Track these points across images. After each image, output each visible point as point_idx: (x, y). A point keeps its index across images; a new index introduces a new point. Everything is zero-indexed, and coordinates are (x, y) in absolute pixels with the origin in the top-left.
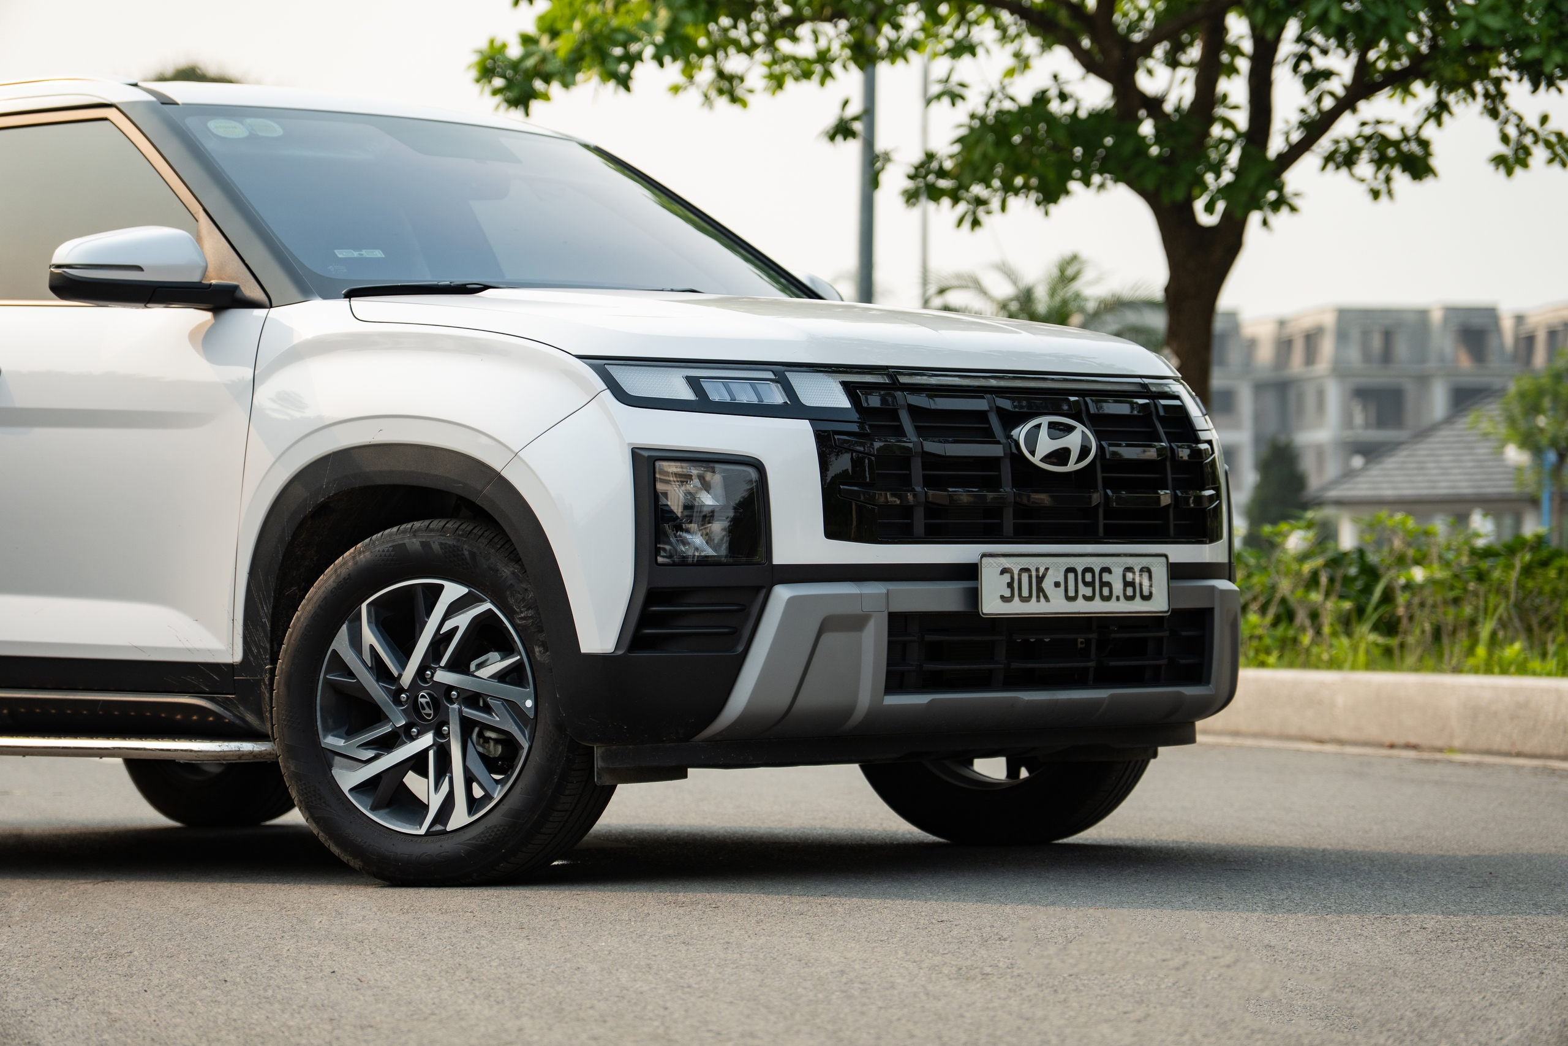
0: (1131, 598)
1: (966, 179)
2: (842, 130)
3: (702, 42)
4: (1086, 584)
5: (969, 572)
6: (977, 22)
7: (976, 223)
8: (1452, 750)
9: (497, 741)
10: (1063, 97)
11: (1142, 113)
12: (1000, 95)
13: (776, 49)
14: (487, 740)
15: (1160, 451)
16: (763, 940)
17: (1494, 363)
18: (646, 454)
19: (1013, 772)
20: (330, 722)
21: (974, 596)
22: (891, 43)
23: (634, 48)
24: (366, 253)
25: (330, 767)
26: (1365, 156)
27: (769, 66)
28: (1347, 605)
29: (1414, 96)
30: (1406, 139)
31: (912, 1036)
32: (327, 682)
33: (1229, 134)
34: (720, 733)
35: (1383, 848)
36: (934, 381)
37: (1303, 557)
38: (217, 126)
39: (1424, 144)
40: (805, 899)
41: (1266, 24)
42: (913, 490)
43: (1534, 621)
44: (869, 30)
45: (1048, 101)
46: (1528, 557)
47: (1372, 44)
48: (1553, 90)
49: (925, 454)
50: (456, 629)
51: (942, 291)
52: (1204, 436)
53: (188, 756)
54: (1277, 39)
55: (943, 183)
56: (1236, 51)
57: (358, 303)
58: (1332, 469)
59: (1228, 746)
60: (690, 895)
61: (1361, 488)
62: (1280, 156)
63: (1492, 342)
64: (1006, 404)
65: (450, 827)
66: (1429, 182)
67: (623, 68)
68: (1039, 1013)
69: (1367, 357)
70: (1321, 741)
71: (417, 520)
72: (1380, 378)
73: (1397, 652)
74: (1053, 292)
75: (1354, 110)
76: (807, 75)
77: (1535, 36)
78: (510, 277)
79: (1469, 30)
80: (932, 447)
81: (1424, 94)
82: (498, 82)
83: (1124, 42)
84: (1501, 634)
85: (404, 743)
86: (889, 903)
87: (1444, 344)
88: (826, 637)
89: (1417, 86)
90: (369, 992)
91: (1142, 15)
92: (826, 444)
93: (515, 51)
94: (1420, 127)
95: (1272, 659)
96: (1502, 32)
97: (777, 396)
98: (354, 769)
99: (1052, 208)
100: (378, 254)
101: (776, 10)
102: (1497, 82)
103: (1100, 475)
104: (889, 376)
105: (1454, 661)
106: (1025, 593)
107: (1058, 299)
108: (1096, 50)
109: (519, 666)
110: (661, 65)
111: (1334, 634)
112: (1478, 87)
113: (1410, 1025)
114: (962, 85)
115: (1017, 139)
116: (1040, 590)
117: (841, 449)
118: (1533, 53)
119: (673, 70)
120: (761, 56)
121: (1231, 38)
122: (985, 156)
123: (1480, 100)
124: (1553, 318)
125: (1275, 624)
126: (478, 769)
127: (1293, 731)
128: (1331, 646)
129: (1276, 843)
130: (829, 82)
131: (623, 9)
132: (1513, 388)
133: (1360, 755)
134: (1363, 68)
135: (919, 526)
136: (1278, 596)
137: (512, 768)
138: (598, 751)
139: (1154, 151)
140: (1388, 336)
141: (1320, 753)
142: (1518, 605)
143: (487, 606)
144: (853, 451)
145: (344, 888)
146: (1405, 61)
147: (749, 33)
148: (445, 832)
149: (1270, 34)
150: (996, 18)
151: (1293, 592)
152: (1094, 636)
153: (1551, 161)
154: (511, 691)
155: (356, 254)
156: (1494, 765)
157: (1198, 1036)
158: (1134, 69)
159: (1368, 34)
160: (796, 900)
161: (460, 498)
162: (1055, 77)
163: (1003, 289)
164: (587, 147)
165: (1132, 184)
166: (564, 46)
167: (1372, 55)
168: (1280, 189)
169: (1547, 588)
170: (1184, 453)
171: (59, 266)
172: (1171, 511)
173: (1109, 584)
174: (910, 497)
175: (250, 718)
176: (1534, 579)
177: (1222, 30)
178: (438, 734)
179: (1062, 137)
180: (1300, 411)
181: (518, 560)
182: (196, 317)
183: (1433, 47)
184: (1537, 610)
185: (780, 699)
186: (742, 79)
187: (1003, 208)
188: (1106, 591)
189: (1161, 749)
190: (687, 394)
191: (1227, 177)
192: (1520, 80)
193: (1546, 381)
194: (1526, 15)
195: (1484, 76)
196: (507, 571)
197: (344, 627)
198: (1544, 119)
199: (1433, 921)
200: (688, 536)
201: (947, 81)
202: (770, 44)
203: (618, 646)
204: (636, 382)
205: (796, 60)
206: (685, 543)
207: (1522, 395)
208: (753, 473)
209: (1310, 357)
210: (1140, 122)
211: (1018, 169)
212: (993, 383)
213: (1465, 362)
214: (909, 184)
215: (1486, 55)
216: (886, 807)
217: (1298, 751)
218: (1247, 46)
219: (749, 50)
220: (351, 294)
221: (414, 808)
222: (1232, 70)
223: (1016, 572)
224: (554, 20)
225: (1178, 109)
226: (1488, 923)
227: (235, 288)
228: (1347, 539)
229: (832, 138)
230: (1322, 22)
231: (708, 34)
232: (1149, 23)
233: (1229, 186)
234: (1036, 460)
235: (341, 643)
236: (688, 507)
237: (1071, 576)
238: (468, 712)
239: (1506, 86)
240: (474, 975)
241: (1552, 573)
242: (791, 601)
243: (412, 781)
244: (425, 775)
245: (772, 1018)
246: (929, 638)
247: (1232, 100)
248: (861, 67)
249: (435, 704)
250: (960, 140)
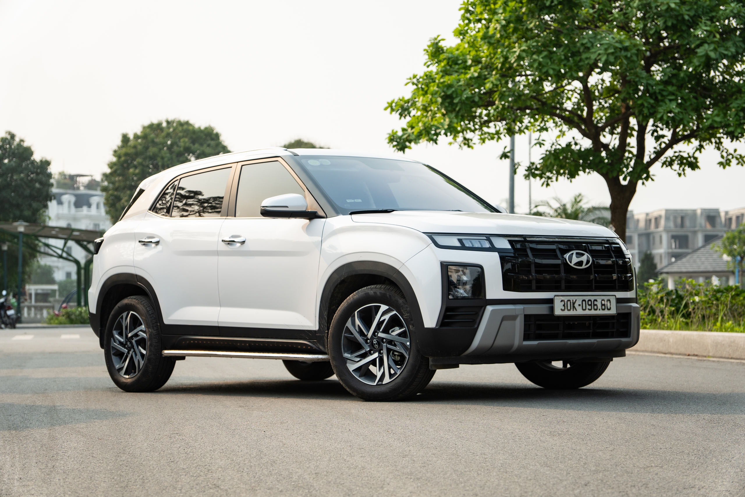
0: (604, 310)
1: (545, 171)
2: (504, 156)
3: (459, 128)
4: (589, 305)
5: (550, 301)
6: (547, 121)
7: (548, 185)
8: (709, 356)
9: (398, 355)
10: (576, 144)
11: (602, 149)
12: (555, 144)
13: (483, 130)
14: (395, 355)
15: (613, 262)
16: (485, 421)
17: (718, 227)
18: (445, 264)
19: (565, 365)
20: (346, 349)
21: (552, 309)
22: (520, 128)
23: (438, 131)
24: (356, 201)
25: (346, 363)
26: (676, 162)
27: (480, 136)
28: (673, 309)
29: (692, 143)
30: (690, 157)
31: (537, 455)
32: (345, 337)
33: (630, 155)
34: (470, 353)
35: (688, 391)
36: (537, 239)
37: (657, 293)
38: (311, 162)
39: (696, 159)
40: (498, 407)
41: (643, 121)
42: (532, 275)
43: (736, 314)
44: (513, 124)
45: (571, 146)
46: (733, 293)
47: (678, 126)
48: (738, 141)
49: (536, 263)
50: (385, 320)
51: (536, 206)
52: (627, 256)
53: (302, 359)
54: (646, 125)
55: (537, 172)
56: (633, 129)
57: (354, 216)
58: (665, 262)
59: (634, 355)
60: (461, 405)
61: (675, 268)
62: (647, 162)
63: (718, 220)
64: (562, 246)
65: (384, 383)
66: (697, 170)
67: (435, 137)
68: (578, 448)
69: (676, 226)
70: (665, 354)
71: (372, 285)
72: (680, 232)
73: (690, 324)
74: (573, 206)
75: (672, 148)
76: (492, 138)
77: (732, 124)
78: (400, 207)
79: (710, 122)
80: (538, 261)
81: (695, 143)
82: (395, 143)
83: (596, 127)
84: (725, 318)
85: (369, 356)
86: (526, 409)
87: (702, 221)
88: (504, 322)
89: (693, 140)
90: (361, 437)
91: (601, 119)
92: (503, 260)
93: (400, 133)
94: (694, 153)
95: (648, 326)
96: (721, 122)
97: (487, 245)
98: (353, 364)
99: (573, 180)
100: (360, 201)
101: (483, 118)
102: (719, 138)
103: (593, 270)
104: (523, 238)
105: (709, 327)
106: (569, 308)
107: (574, 209)
108: (586, 129)
109: (405, 331)
110: (447, 136)
111: (669, 318)
112: (713, 140)
113: (702, 453)
114: (543, 140)
115: (561, 157)
116: (574, 307)
117: (508, 261)
118: (731, 129)
119: (450, 138)
120: (477, 132)
121: (631, 125)
122: (551, 163)
123: (714, 144)
124: (738, 212)
125: (649, 315)
126: (392, 364)
127: (655, 350)
128: (668, 322)
129: (653, 389)
130: (500, 140)
131: (434, 119)
132: (725, 236)
133: (678, 358)
134: (675, 134)
135: (534, 286)
136: (650, 306)
137: (403, 364)
138: (430, 359)
139: (606, 161)
140: (682, 218)
141: (665, 357)
142: (730, 309)
143: (395, 312)
144: (512, 262)
145: (351, 402)
146: (689, 132)
147: (474, 126)
148: (382, 384)
149: (644, 124)
150: (554, 120)
151: (655, 305)
152: (592, 322)
153: (738, 164)
154: (402, 339)
155: (353, 201)
156: (724, 362)
157: (632, 456)
158: (600, 135)
159: (677, 123)
160: (496, 408)
161: (386, 278)
162: (574, 138)
163: (556, 205)
164: (425, 165)
165: (598, 172)
166: (416, 131)
167: (678, 130)
168: (648, 173)
169: (740, 303)
170: (621, 262)
171: (263, 207)
172: (617, 281)
173: (596, 305)
174: (530, 276)
175: (321, 347)
176: (735, 300)
177: (629, 123)
178: (380, 353)
179: (576, 156)
180: (654, 243)
181: (404, 298)
182: (304, 222)
183: (698, 127)
184: (736, 310)
185: (489, 342)
186: (471, 140)
187: (557, 180)
188: (595, 307)
189: (614, 359)
190: (458, 244)
191: (630, 169)
192: (727, 138)
193: (736, 234)
194: (728, 117)
195: (715, 137)
196: (401, 301)
197: (350, 319)
198: (735, 151)
199: (707, 416)
200: (459, 290)
201: (538, 139)
202: (481, 128)
203: (436, 326)
204: (441, 241)
205: (489, 133)
206: (457, 292)
207: (728, 238)
208: (479, 269)
209: (657, 226)
210: (602, 152)
211: (562, 167)
212: (557, 240)
213: (709, 227)
214: (527, 173)
215: (716, 130)
216: (522, 376)
217: (658, 356)
218: (636, 127)
219: (473, 131)
220: (351, 214)
221: (372, 376)
222: (632, 135)
223: (566, 301)
224: (413, 123)
225: (614, 148)
226: (726, 417)
227: (316, 212)
228: (671, 286)
229: (501, 158)
230: (661, 120)
231: (461, 126)
232: (604, 121)
233: (631, 172)
234: (572, 265)
235: (349, 324)
236: (458, 280)
237: (584, 302)
238: (389, 346)
239: (722, 140)
240: (394, 432)
241: (742, 298)
242: (492, 311)
243: (371, 368)
244: (376, 366)
245: (491, 448)
246: (537, 322)
247: (631, 145)
248: (510, 136)
249: (379, 343)
250: (542, 158)
